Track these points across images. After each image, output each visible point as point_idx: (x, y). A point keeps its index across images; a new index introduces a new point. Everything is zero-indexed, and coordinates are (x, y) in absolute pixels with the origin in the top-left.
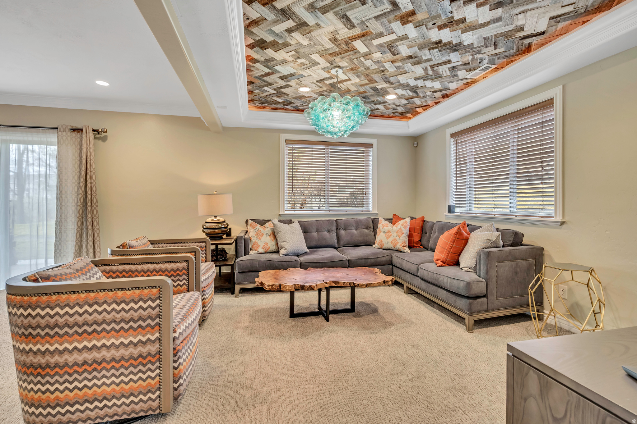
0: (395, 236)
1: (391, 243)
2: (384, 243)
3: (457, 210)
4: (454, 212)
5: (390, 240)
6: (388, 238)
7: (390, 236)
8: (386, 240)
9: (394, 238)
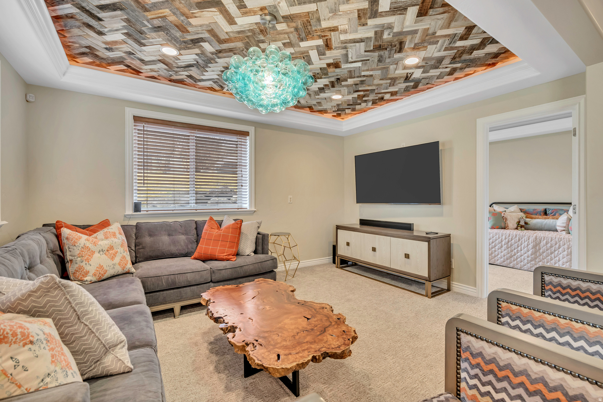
0: (122, 252)
1: (119, 264)
2: (108, 268)
3: (143, 208)
4: (140, 211)
5: (117, 260)
6: (112, 259)
7: (115, 254)
8: (110, 262)
9: (121, 255)
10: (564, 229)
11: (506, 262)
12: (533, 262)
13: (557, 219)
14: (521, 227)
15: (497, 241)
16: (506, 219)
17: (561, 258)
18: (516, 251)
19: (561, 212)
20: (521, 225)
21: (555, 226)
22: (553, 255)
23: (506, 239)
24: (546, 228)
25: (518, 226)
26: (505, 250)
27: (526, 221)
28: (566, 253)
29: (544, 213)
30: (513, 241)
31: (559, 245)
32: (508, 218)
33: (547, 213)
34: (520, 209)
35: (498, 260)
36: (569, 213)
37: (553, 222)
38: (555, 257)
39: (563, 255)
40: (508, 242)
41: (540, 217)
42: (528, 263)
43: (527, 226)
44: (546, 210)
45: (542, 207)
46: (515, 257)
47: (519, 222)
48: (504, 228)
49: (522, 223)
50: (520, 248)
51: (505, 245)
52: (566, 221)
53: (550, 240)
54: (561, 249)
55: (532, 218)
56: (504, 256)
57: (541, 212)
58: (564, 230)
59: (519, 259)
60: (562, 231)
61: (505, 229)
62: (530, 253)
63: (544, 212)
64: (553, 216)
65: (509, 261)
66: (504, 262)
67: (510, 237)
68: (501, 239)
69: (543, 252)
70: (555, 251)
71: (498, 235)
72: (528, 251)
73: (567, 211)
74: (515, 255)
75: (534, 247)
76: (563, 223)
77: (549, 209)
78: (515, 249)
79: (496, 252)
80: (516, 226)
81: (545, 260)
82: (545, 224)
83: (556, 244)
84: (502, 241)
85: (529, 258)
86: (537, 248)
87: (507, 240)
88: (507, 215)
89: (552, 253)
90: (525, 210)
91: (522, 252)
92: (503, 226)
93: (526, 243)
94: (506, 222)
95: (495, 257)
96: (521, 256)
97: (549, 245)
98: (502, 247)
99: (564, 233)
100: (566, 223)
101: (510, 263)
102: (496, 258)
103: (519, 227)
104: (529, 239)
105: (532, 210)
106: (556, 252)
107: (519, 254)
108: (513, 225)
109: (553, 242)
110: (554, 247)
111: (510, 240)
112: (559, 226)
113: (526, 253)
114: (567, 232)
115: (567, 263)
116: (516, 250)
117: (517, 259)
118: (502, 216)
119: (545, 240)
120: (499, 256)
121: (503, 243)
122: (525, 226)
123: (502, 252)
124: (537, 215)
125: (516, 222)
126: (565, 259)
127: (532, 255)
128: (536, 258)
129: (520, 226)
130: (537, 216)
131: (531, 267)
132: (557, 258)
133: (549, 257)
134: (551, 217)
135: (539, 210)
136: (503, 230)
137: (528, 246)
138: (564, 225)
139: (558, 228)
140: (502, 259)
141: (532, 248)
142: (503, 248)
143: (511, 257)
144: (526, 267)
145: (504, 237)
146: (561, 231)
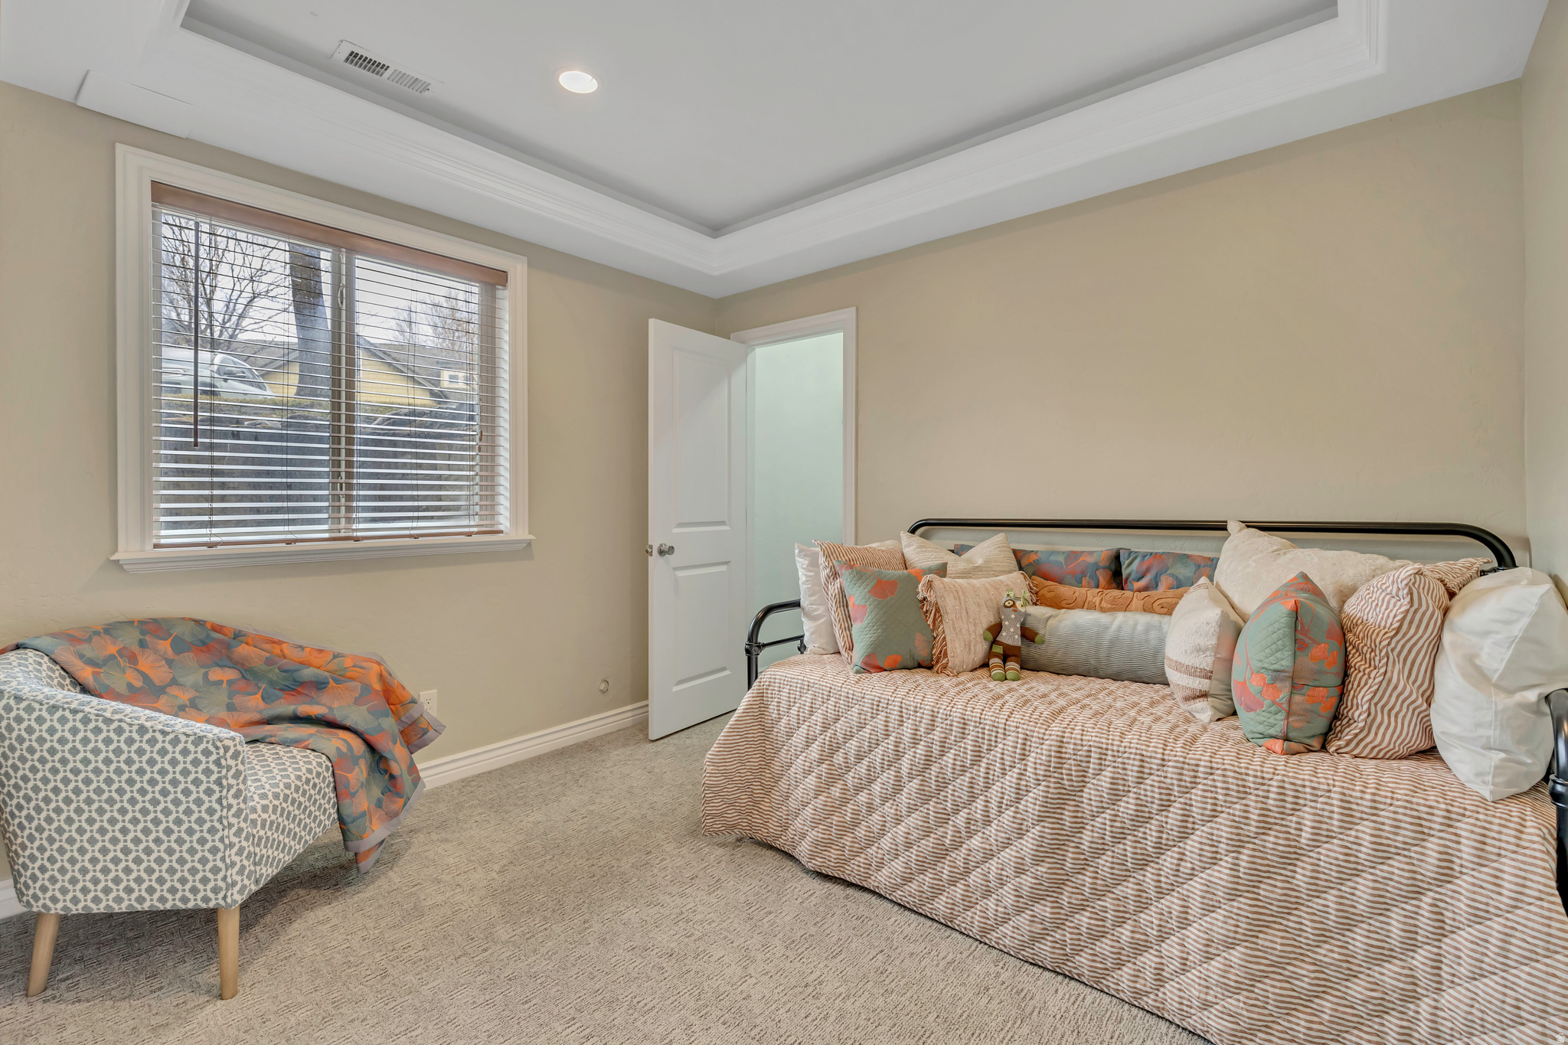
10: (1203, 684)
11: (914, 885)
12: (1044, 910)
13: (1169, 610)
14: (1005, 658)
15: (879, 750)
16: (938, 610)
17: (1195, 910)
18: (960, 819)
19: (1183, 571)
20: (1006, 647)
21: (1158, 652)
22: (1149, 876)
23: (915, 742)
24: (1117, 663)
25: (990, 654)
26: (911, 810)
27: (1031, 623)
28: (1221, 874)
29: (1110, 573)
30: (949, 758)
31: (1186, 816)
32: (949, 604)
33: (1125, 573)
34: (1015, 552)
35: (881, 865)
36: (1218, 575)
37: (1148, 629)
38: (1161, 893)
39: (1209, 888)
40: (928, 760)
41: (1092, 595)
42: (1019, 911)
43: (1032, 651)
44: (1117, 558)
45: (1100, 545)
46: (959, 856)
47: (996, 629)
48: (927, 665)
49: (1011, 636)
50: (979, 804)
51: (911, 778)
52: (1214, 641)
53: (1132, 776)
54: (1192, 844)
55: (1057, 604)
56: (909, 845)
57: (1096, 567)
58: (1204, 695)
59: (975, 878)
60: (1195, 698)
61: (930, 668)
62: (1027, 845)
63: (1108, 568)
64: (1146, 589)
65: (928, 878)
66: (907, 880)
67: (937, 735)
68: (897, 744)
69: (1098, 851)
70: (1160, 848)
71: (881, 717)
72: (1021, 836)
73: (1209, 566)
74: (957, 845)
75: (1051, 810)
76: (1199, 650)
77: (1130, 553)
78: (956, 812)
79: (876, 817)
80: (980, 649)
81: (1108, 903)
82: (1115, 641)
83: (1165, 806)
84: (898, 755)
85: (1027, 881)
86: (1067, 817)
87: (921, 750)
88: (945, 593)
89: (1143, 863)
90: (1033, 557)
91: (992, 830)
92: (921, 653)
93: (1011, 777)
94: (935, 627)
95: (870, 842)
96: (989, 855)
97: (1127, 806)
98: (898, 788)
99: (1203, 710)
100: (1217, 648)
101: (937, 891)
102: (872, 850)
103: (997, 655)
104: (1024, 756)
105: (1061, 559)
106: (1168, 860)
107: (976, 842)
108: (968, 646)
109: (1151, 790)
110: (1154, 825)
111: (936, 749)
112: (1179, 667)
113: (1007, 844)
114: (1217, 702)
115: (1231, 946)
116: (963, 814)
117: (967, 872)
118: (920, 597)
119: (1108, 773)
120: (886, 842)
121: (905, 764)
122: (1024, 651)
123: (898, 821)
124: (1079, 583)
125: (980, 630)
126: (1220, 914)
127: (1038, 861)
128: (1059, 884)
129: (998, 649)
130: (1080, 592)
131: (1035, 939)
132: (1172, 902)
133: (1128, 889)
134: (1138, 600)
135: (1091, 560)
136: (920, 676)
137: (1018, 800)
138: (1206, 662)
139: (1172, 675)
140: (898, 866)
141: (1041, 819)
142: (903, 798)
143: (941, 853)
144: (1006, 929)
145: (907, 730)
146: (1187, 699)
